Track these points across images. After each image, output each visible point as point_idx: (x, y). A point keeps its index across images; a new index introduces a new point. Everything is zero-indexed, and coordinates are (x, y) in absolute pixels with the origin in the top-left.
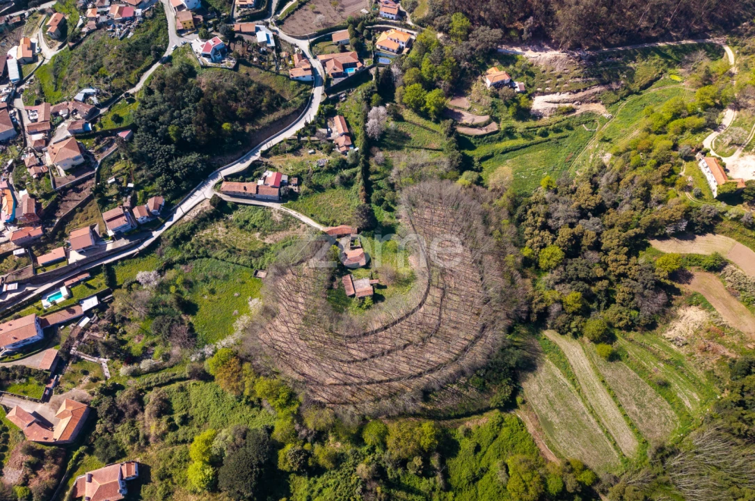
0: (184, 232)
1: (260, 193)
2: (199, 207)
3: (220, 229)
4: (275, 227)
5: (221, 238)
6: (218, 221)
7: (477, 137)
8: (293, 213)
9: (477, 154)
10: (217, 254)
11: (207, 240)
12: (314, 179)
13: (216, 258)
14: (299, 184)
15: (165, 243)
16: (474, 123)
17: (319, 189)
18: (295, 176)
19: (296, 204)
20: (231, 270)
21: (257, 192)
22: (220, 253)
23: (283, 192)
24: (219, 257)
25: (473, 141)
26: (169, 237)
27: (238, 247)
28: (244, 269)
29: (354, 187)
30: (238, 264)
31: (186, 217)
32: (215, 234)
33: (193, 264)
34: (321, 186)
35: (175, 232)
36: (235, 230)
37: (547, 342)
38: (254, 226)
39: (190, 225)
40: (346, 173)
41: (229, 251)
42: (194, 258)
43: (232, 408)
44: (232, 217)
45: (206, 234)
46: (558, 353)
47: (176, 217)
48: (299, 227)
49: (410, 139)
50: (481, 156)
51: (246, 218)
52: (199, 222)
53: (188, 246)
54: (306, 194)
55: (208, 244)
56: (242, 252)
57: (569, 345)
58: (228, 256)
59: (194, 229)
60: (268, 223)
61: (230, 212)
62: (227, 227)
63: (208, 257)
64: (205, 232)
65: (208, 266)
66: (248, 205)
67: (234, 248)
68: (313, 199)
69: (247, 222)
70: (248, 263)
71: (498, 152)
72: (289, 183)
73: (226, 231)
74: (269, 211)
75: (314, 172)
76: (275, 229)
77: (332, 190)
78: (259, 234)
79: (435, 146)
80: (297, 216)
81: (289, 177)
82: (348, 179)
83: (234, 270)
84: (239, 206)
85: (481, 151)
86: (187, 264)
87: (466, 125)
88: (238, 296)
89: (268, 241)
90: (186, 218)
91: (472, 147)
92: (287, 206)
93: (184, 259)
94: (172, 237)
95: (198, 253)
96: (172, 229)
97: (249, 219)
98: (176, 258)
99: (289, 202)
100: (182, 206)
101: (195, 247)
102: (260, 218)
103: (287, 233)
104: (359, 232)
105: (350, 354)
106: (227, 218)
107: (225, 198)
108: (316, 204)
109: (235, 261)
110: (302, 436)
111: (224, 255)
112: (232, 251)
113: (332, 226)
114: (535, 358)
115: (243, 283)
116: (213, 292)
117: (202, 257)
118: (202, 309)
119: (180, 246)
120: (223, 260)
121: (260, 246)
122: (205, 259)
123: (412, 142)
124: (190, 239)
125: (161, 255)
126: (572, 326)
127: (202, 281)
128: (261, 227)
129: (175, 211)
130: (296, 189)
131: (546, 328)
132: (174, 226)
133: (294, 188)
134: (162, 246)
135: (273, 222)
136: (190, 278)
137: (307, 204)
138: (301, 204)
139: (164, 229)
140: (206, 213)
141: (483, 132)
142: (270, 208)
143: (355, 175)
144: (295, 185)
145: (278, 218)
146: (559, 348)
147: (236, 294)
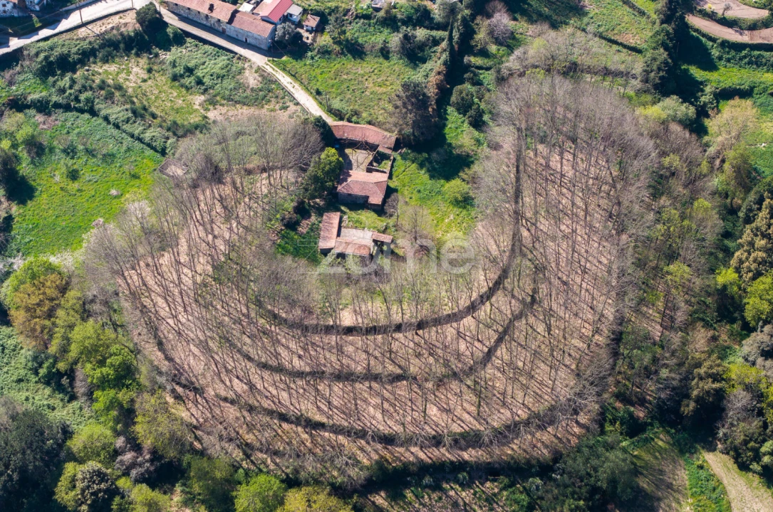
0: (68, 55)
1: (236, 24)
2: (115, 20)
3: (135, 69)
4: (240, 95)
5: (130, 86)
6: (138, 55)
7: (725, 45)
8: (285, 80)
9: (714, 80)
10: (109, 111)
11: (103, 82)
12: (353, 31)
13: (106, 119)
14: (319, 29)
15: (27, 63)
16: (730, 14)
17: (355, 50)
18: (316, 13)
19: (297, 65)
20: (124, 148)
21: (231, 21)
22: (116, 111)
23: (279, 32)
24: (112, 118)
25: (715, 53)
26: (37, 54)
27: (153, 109)
28: (149, 152)
29: (428, 65)
30: (140, 140)
31: (83, 29)
32: (123, 75)
33: (60, 116)
34: (361, 46)
35: (52, 49)
36: (162, 80)
37: (703, 474)
38: (200, 82)
39: (85, 45)
40: (421, 34)
41: (134, 112)
42: (67, 108)
43: (20, 381)
44: (167, 56)
45: (105, 71)
46: (717, 501)
47: (65, 24)
48: (285, 108)
49: (586, 14)
50: (722, 85)
51: (191, 65)
52: (102, 46)
53: (65, 82)
54: (325, 52)
55: (101, 88)
56: (157, 121)
57: (748, 494)
58: (128, 121)
59: (87, 55)
60: (228, 84)
61: (166, 44)
62: (150, 71)
63: (93, 113)
64: (106, 67)
65: (85, 129)
66: (205, 42)
67: (145, 109)
68: (336, 65)
69: (190, 71)
70: (157, 144)
71: (765, 90)
72: (300, 25)
73: (146, 76)
74: (240, 65)
75: (357, 17)
76: (237, 98)
77: (381, 60)
78: (203, 98)
79: (632, 42)
80: (289, 87)
81: (305, 11)
82: (422, 46)
83: (129, 149)
84: (189, 40)
85: (729, 76)
86: (49, 114)
87: (711, 16)
88: (116, 197)
89: (212, 115)
90: (83, 32)
91: (710, 65)
92: (278, 65)
93: (48, 102)
94: (42, 56)
95: (77, 100)
96: (49, 42)
97: (196, 66)
98: (35, 96)
99: (285, 58)
100: (85, 11)
101: (77, 87)
102: (217, 70)
103: (257, 112)
104: (397, 146)
105: (277, 355)
106: (157, 55)
107: (169, 17)
108: (337, 74)
109: (136, 133)
110: (122, 462)
111: (123, 115)
112: (139, 113)
113: (349, 121)
114: (659, 499)
115: (135, 177)
116: (73, 175)
117: (82, 111)
118: (42, 199)
119: (51, 79)
120: (117, 126)
121: (195, 119)
122: (87, 116)
123: (586, 20)
124: (74, 71)
125: (11, 83)
126: (763, 449)
127: (65, 151)
128: (212, 87)
129: (67, 14)
130: (307, 37)
131: (712, 448)
132: (56, 39)
133: (305, 34)
134: (18, 69)
135: (240, 86)
136: (44, 140)
137: (318, 71)
138: (307, 68)
139: (35, 38)
140: (122, 34)
141: (745, 38)
142: (246, 59)
143: (436, 42)
144: (310, 31)
145: (252, 80)
146: (724, 492)
147: (114, 192)
